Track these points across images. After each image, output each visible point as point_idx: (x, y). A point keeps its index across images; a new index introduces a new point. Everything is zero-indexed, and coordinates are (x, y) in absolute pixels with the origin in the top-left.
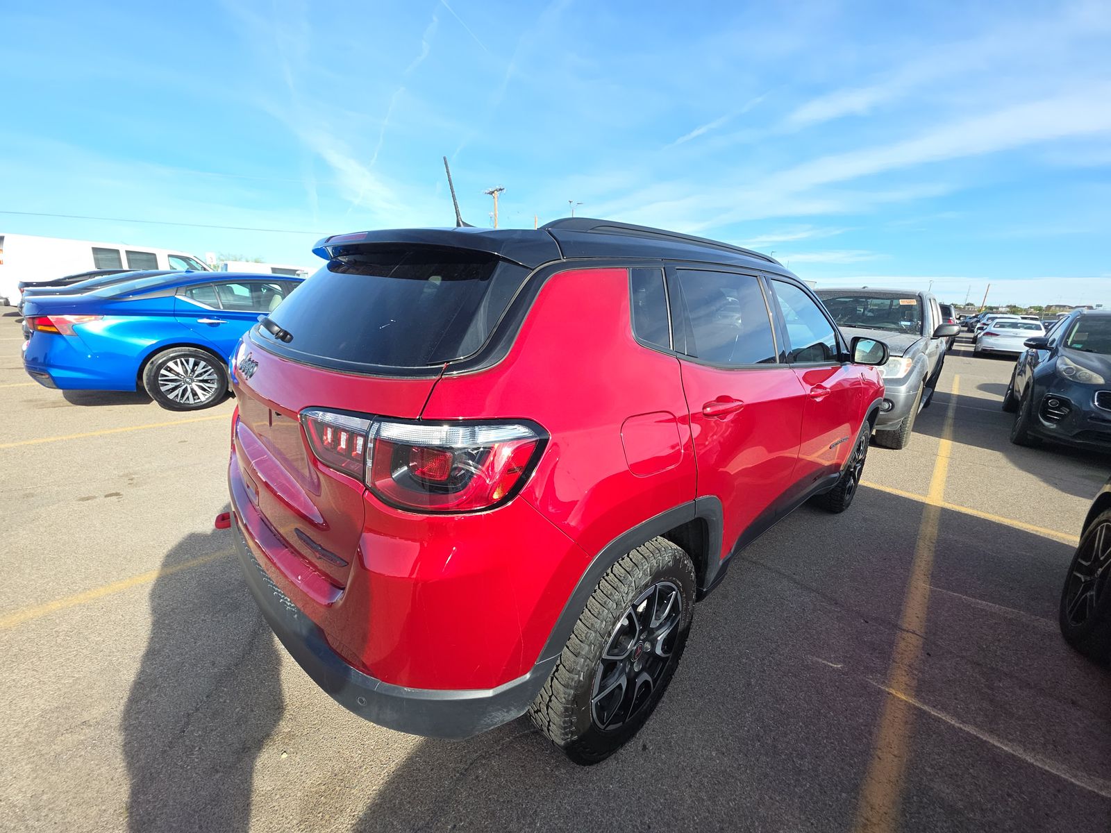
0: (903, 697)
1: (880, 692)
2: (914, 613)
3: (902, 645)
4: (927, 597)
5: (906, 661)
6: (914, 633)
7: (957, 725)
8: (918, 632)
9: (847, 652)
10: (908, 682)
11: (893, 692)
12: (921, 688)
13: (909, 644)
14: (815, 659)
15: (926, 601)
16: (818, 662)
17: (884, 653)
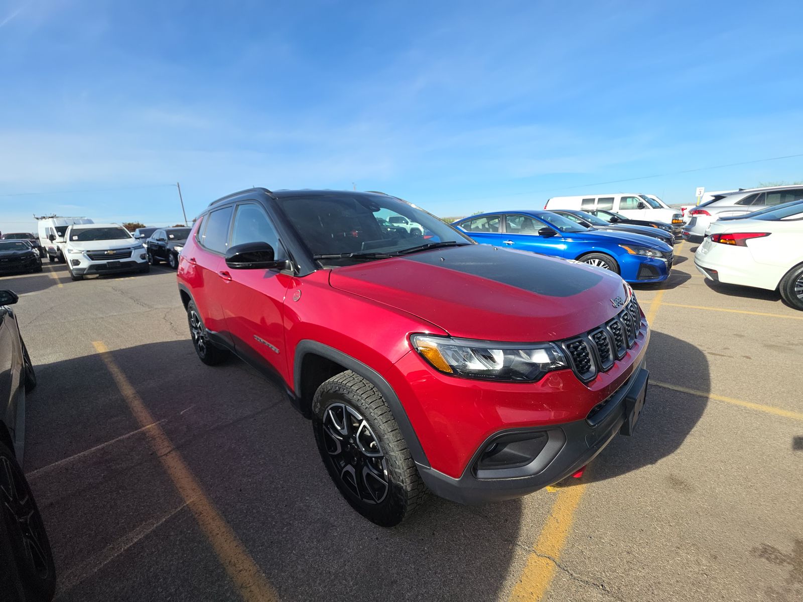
0: (148, 426)
1: (159, 420)
2: (176, 467)
3: (166, 444)
4: (180, 490)
5: (158, 439)
6: (166, 455)
7: (119, 438)
8: (164, 457)
9: (185, 419)
10: (150, 433)
11: (154, 424)
12: (143, 437)
13: (163, 447)
14: (192, 407)
15: (178, 486)
16: (190, 407)
17: (170, 433)
